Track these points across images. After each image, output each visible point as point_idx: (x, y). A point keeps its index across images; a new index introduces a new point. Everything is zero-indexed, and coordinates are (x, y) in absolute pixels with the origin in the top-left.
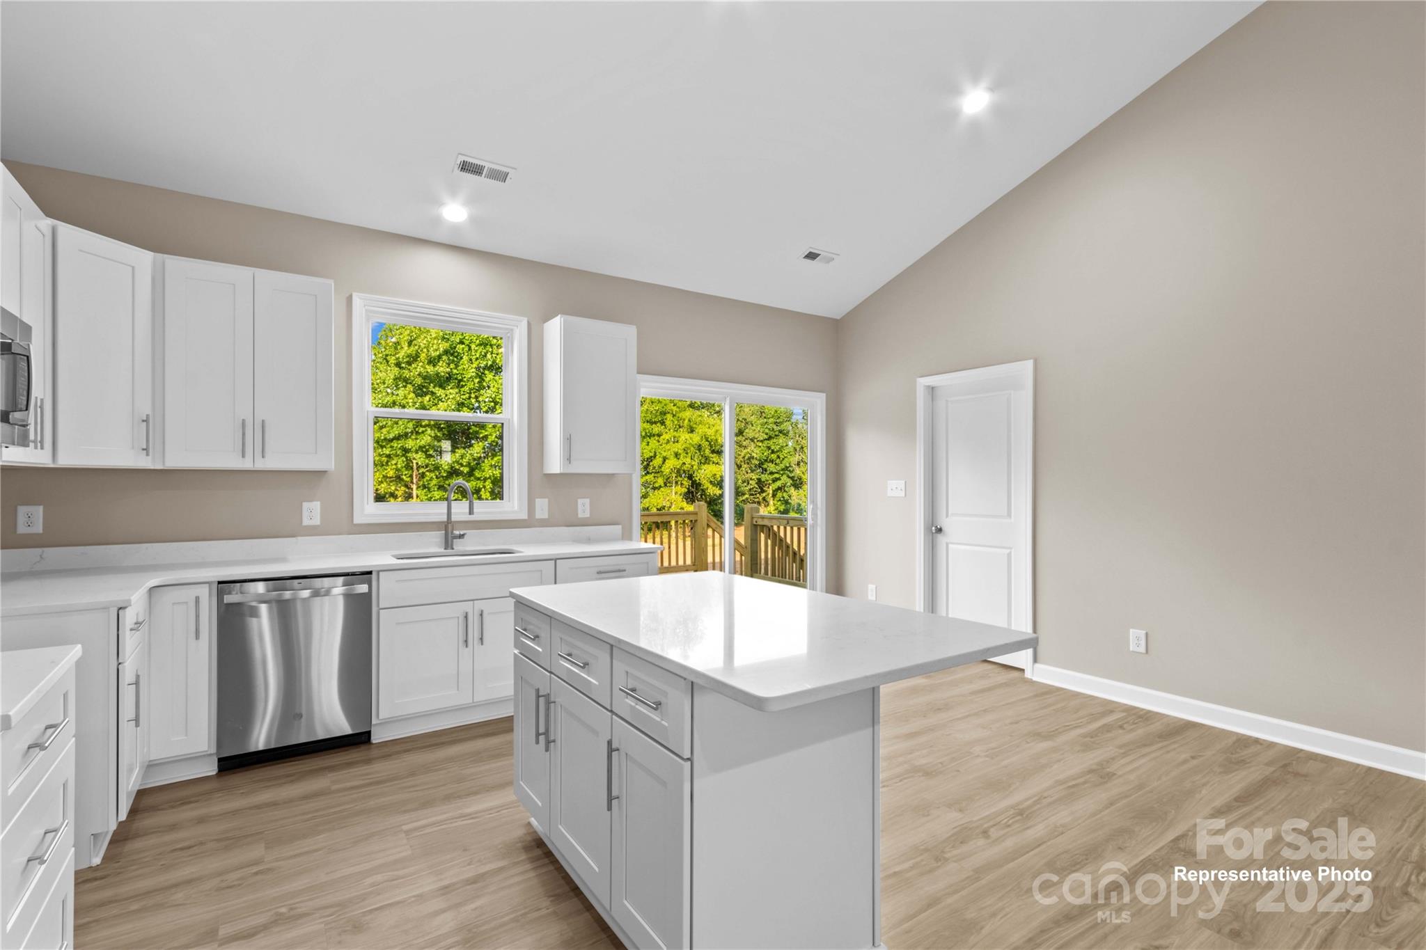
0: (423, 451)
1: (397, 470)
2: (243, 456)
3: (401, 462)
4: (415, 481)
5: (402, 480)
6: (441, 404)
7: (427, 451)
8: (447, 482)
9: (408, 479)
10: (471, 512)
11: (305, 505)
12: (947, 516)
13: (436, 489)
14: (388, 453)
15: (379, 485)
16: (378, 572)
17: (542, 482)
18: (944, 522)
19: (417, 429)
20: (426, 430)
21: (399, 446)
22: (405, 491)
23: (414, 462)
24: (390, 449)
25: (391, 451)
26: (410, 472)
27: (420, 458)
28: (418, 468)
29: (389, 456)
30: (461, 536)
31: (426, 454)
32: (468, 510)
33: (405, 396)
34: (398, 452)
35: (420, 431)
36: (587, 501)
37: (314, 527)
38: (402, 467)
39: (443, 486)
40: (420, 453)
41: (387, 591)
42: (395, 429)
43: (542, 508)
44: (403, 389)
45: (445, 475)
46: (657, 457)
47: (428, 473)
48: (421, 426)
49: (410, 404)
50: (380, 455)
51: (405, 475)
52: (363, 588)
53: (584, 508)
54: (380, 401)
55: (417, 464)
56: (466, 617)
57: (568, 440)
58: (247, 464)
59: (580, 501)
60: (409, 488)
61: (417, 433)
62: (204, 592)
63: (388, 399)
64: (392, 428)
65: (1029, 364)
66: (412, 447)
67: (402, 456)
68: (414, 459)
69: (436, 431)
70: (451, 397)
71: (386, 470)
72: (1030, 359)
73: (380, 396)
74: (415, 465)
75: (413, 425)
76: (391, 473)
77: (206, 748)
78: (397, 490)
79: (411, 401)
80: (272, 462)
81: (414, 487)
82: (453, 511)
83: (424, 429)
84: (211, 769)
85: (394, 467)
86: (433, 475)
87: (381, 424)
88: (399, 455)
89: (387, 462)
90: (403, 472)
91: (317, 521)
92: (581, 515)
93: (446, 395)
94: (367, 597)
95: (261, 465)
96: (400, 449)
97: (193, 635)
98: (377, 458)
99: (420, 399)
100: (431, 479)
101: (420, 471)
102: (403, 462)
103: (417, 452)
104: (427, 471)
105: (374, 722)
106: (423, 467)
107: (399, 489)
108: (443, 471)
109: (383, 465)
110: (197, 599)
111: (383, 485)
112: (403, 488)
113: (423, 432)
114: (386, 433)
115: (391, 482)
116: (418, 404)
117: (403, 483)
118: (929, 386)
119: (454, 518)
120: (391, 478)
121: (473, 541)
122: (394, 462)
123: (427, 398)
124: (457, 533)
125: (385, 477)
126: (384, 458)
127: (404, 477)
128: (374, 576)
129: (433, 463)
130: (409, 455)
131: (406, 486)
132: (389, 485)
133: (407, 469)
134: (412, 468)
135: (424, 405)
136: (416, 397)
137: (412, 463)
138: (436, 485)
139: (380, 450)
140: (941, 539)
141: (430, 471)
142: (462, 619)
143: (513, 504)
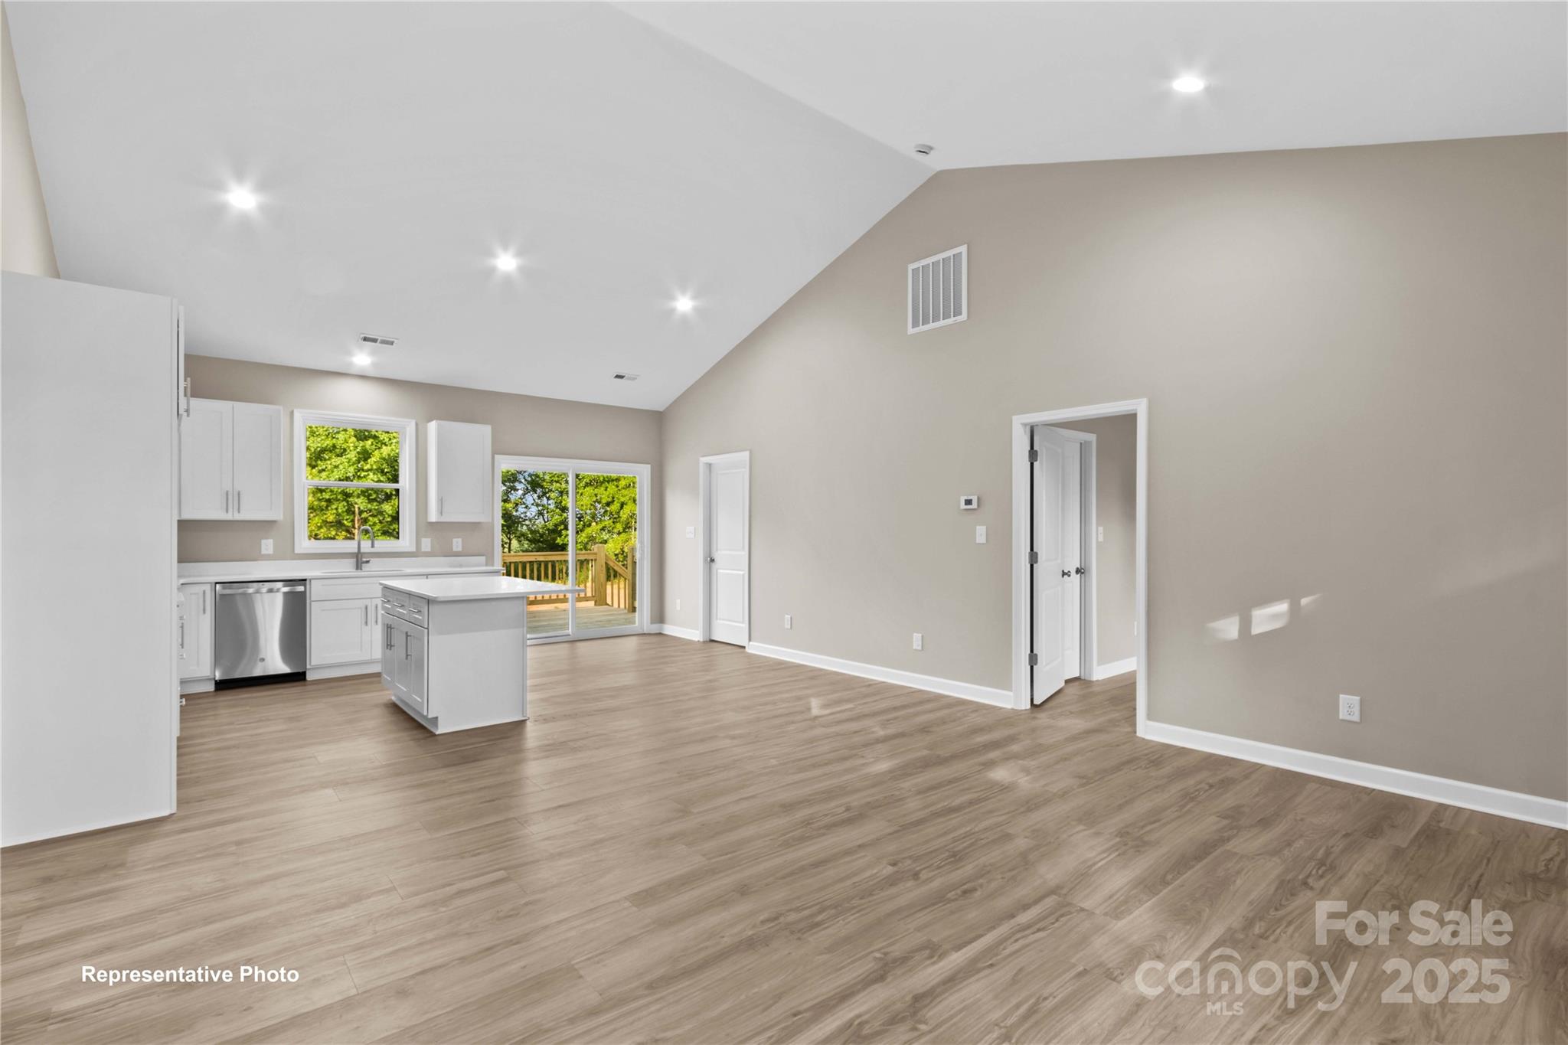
0: (365, 496)
1: (338, 515)
2: (227, 512)
3: (342, 507)
4: (356, 526)
5: (344, 525)
6: (384, 447)
7: (370, 495)
8: (392, 527)
9: (350, 524)
10: (373, 546)
11: (264, 542)
12: (717, 550)
13: (379, 534)
14: (327, 497)
15: (318, 530)
16: (310, 580)
17: (427, 528)
18: (716, 556)
19: (359, 474)
20: (368, 475)
21: (340, 491)
22: (346, 536)
23: (356, 506)
24: (330, 494)
25: (331, 495)
26: (352, 517)
27: (362, 503)
28: (361, 512)
29: (329, 501)
30: (368, 562)
31: (368, 499)
32: (370, 546)
33: (345, 440)
34: (339, 497)
35: (362, 475)
36: (460, 540)
37: (269, 555)
38: (343, 512)
39: (388, 532)
40: (362, 498)
41: (315, 591)
42: (335, 473)
43: (426, 544)
44: (343, 432)
45: (389, 519)
46: (615, 503)
47: (371, 518)
48: (363, 470)
49: (352, 448)
50: (319, 500)
51: (347, 520)
52: (301, 588)
53: (457, 544)
54: (319, 445)
55: (359, 508)
56: (366, 608)
57: (441, 501)
58: (229, 517)
59: (455, 540)
60: (350, 533)
61: (359, 477)
62: (208, 588)
63: (328, 442)
64: (333, 472)
65: (747, 454)
66: (353, 492)
67: (343, 501)
68: (356, 503)
69: (379, 476)
70: (395, 441)
71: (326, 514)
72: (746, 450)
73: (319, 439)
74: (357, 510)
75: (355, 469)
76: (331, 518)
77: (209, 674)
78: (338, 535)
79: (352, 445)
80: (246, 515)
81: (356, 532)
82: (362, 546)
83: (366, 473)
84: (211, 687)
85: (335, 511)
86: (376, 520)
87: (320, 468)
88: (339, 500)
89: (327, 507)
90: (343, 517)
91: (271, 551)
92: (455, 549)
93: (390, 439)
94: (303, 594)
95: (238, 517)
96: (340, 493)
97: (202, 611)
98: (316, 503)
99: (361, 443)
100: (375, 524)
101: (363, 516)
102: (344, 507)
103: (358, 497)
104: (370, 516)
105: (308, 667)
106: (366, 511)
107: (339, 533)
108: (387, 516)
109: (322, 510)
110: (204, 592)
111: (322, 530)
112: (344, 533)
113: (365, 477)
114: (325, 477)
115: (332, 526)
116: (359, 448)
117: (343, 528)
118: (707, 463)
119: (362, 550)
120: (331, 523)
121: (375, 566)
122: (334, 507)
123: (369, 442)
124: (364, 560)
125: (325, 522)
126: (323, 503)
127: (345, 522)
128: (308, 582)
129: (376, 508)
130: (351, 499)
131: (348, 531)
132: (329, 530)
133: (348, 514)
134: (354, 513)
135: (366, 449)
136: (358, 441)
137: (354, 507)
138: (379, 530)
139: (319, 495)
140: (715, 566)
141: (373, 516)
142: (364, 610)
143: (406, 541)
